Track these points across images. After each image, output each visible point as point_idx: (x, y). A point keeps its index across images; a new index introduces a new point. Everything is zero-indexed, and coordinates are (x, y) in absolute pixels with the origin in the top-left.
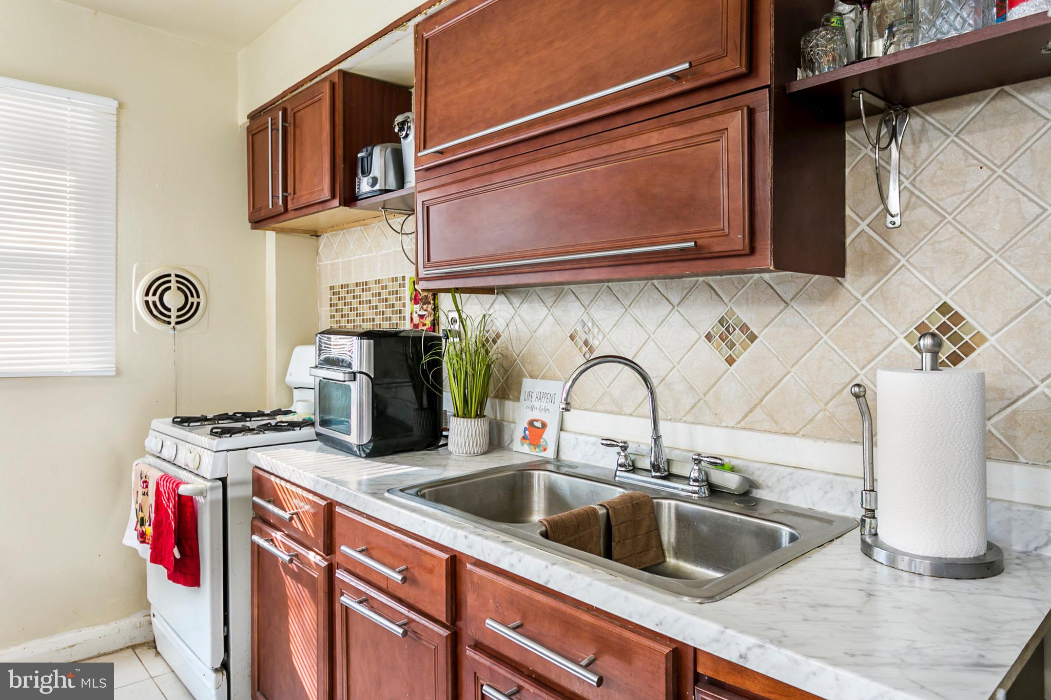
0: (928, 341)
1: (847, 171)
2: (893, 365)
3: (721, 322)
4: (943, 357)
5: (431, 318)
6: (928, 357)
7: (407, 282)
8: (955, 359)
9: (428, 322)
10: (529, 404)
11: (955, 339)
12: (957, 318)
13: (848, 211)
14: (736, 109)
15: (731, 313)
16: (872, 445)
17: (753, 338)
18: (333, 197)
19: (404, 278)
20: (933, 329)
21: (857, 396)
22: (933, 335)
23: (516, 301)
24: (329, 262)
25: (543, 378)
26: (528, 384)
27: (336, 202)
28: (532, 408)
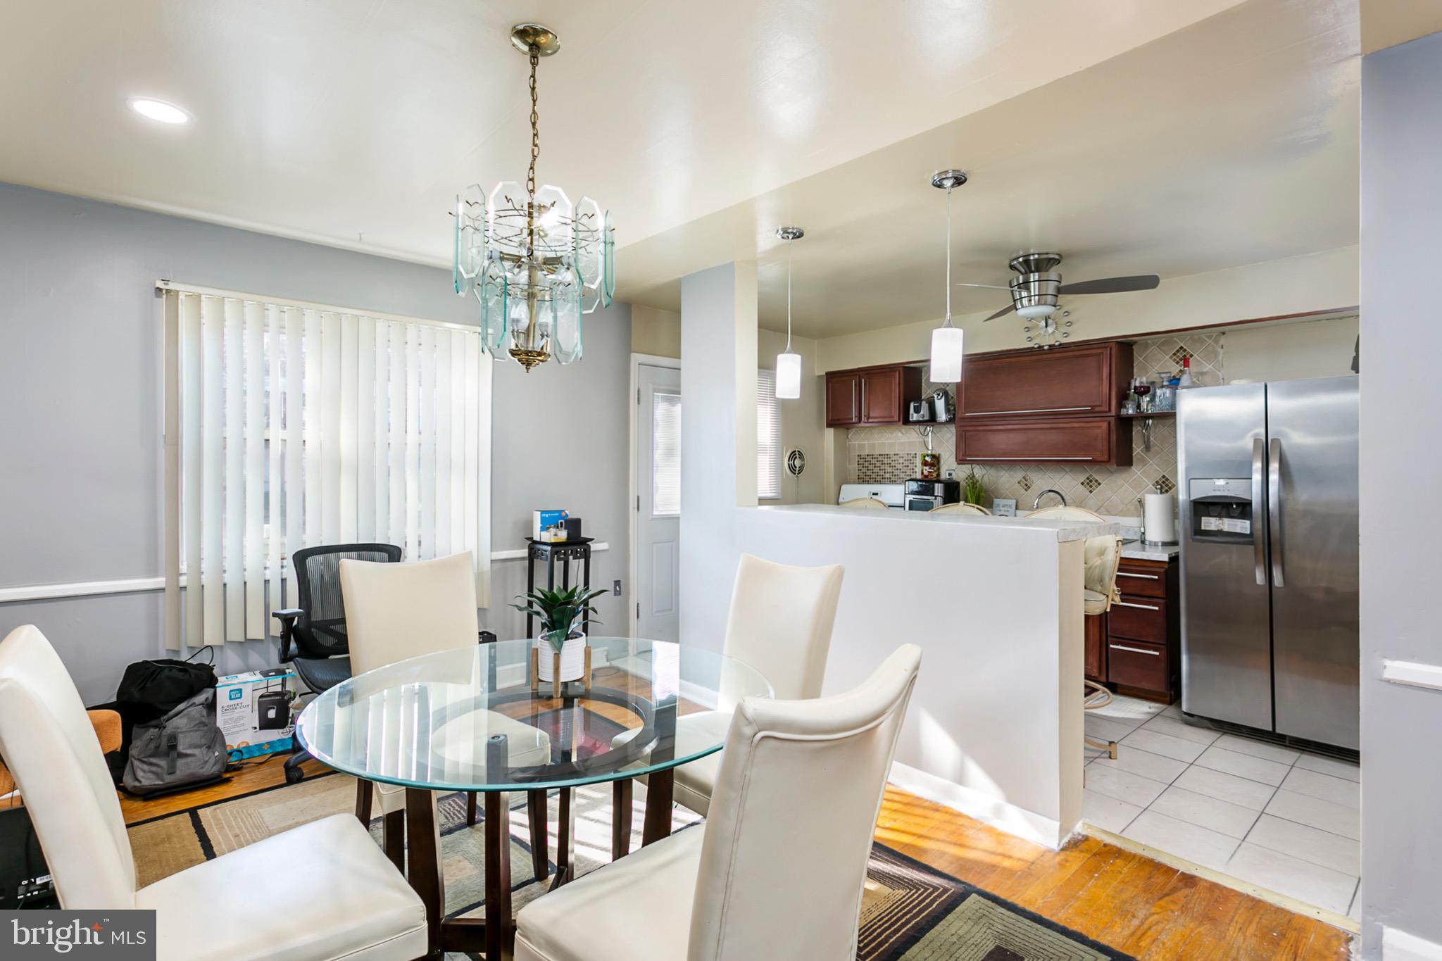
0: (1159, 487)
1: (1134, 433)
2: (1149, 492)
3: (1088, 478)
4: (1163, 491)
5: (936, 473)
6: (1159, 491)
7: (917, 456)
8: (1167, 491)
9: (934, 475)
10: (998, 509)
11: (1167, 485)
12: (1167, 480)
13: (1134, 446)
14: (1105, 421)
15: (1091, 476)
16: (1144, 517)
17: (1099, 484)
18: (899, 421)
19: (916, 454)
20: (1161, 482)
21: (1139, 502)
22: (1160, 485)
23: (988, 468)
24: (857, 443)
25: (1003, 498)
26: (996, 501)
27: (901, 422)
28: (1000, 510)
